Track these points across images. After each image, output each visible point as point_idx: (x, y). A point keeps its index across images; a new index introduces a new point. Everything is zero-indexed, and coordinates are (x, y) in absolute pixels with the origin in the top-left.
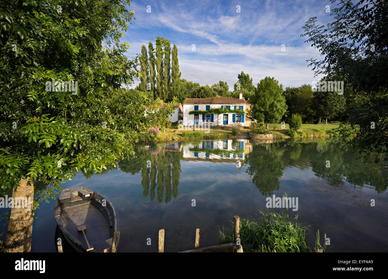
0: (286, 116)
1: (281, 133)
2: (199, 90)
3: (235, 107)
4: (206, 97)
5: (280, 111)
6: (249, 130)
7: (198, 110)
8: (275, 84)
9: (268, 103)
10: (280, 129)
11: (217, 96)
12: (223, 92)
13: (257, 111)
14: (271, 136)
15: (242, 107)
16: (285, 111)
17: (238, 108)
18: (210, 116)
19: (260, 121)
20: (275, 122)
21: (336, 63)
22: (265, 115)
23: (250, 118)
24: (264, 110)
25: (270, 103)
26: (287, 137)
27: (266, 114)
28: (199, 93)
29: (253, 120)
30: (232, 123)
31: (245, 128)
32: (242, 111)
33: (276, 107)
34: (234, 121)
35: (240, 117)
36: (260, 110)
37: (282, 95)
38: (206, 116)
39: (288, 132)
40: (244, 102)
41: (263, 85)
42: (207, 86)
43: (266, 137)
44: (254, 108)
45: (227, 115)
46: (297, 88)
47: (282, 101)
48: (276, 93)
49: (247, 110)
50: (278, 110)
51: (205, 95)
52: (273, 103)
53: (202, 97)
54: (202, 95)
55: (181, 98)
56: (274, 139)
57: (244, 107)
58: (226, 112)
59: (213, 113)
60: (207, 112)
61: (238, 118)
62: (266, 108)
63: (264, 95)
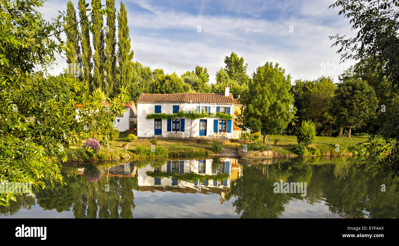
0: (293, 123)
1: (284, 149)
2: (163, 81)
3: (218, 108)
4: (173, 92)
5: (285, 116)
6: (238, 144)
7: (160, 112)
8: (280, 74)
9: (268, 103)
10: (283, 144)
11: (190, 90)
12: (199, 84)
13: (251, 115)
14: (270, 154)
15: (229, 108)
16: (292, 116)
17: (222, 110)
18: (179, 122)
19: (254, 130)
20: (276, 132)
21: (372, 42)
22: (262, 121)
23: (240, 126)
24: (261, 114)
25: (271, 102)
26: (293, 155)
27: (264, 120)
28: (162, 84)
29: (244, 130)
30: (213, 133)
31: (232, 141)
32: (229, 114)
33: (280, 109)
34: (215, 130)
35: (225, 124)
36: (256, 113)
37: (289, 92)
38: (173, 122)
39: (295, 149)
40: (232, 102)
41: (262, 74)
42: (174, 74)
43: (263, 155)
44: (247, 110)
45: (206, 121)
46: (312, 81)
47: (288, 101)
48: (281, 89)
49: (236, 114)
50: (282, 115)
51: (171, 89)
52: (276, 103)
53: (167, 92)
54: (167, 89)
55: (134, 94)
56: (274, 158)
57: (231, 109)
58: (203, 117)
59: (184, 118)
60: (175, 116)
61: (222, 126)
62: (264, 111)
63: (263, 91)
